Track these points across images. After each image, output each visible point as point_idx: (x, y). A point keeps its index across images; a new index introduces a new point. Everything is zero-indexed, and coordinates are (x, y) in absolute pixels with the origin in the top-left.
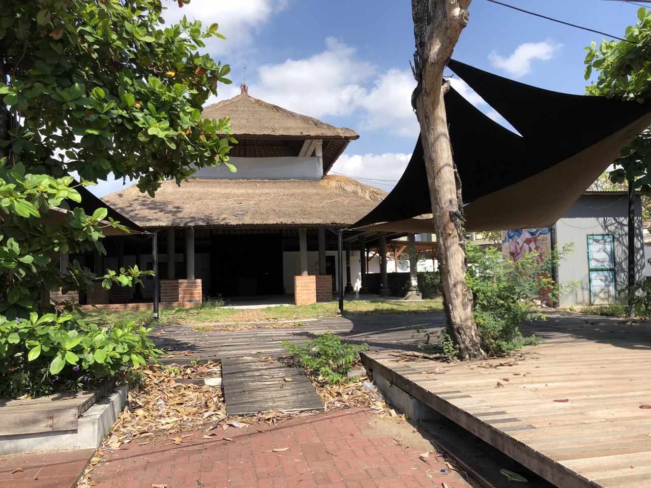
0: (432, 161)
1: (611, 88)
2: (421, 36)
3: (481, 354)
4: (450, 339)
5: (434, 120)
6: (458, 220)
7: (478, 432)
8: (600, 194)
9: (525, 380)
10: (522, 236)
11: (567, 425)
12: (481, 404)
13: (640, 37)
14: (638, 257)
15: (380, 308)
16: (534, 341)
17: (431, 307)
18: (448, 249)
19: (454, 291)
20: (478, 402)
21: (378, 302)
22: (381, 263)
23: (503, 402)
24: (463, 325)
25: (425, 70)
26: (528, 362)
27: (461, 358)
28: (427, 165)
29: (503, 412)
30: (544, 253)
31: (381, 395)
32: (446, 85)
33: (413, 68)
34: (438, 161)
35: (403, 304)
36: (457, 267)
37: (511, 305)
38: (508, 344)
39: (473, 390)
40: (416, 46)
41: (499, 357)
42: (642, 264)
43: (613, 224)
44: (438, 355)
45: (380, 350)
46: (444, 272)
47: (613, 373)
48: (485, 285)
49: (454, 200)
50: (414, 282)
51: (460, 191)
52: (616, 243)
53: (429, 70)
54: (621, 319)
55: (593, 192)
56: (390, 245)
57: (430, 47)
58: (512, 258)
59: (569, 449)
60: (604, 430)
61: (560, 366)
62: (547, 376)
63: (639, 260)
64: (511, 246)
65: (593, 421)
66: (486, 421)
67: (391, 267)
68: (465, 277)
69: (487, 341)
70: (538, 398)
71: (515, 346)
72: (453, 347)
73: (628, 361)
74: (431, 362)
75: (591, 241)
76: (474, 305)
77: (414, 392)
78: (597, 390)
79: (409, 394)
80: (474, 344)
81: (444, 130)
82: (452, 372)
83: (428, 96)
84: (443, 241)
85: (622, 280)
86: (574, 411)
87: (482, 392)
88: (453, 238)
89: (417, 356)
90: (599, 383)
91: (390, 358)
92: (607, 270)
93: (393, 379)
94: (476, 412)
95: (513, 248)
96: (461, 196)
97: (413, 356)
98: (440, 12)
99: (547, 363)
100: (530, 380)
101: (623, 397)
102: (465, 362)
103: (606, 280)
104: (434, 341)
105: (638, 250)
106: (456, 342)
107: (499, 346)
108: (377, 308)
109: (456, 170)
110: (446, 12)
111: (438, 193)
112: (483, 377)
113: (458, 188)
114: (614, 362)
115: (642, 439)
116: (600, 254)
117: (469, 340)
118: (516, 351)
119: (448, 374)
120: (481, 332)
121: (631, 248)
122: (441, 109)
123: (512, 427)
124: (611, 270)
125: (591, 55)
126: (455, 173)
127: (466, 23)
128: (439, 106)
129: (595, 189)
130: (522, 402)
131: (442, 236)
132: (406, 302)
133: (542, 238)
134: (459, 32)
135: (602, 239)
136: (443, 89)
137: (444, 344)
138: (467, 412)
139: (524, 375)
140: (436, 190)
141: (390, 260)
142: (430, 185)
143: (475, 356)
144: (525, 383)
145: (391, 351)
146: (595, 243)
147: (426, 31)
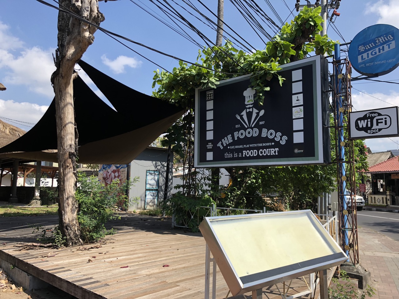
0: (61, 119)
1: (164, 95)
2: (62, 41)
3: (80, 242)
4: (60, 233)
5: (65, 94)
6: (74, 158)
7: (74, 292)
8: (155, 149)
9: (105, 256)
10: (111, 168)
11: (127, 281)
12: (77, 274)
13: (179, 74)
14: (170, 184)
15: (8, 212)
16: (112, 232)
17: (48, 211)
18: (66, 176)
19: (66, 202)
20: (76, 273)
21: (7, 207)
22: (12, 179)
23: (92, 271)
24: (70, 224)
25: (63, 62)
26: (108, 245)
27: (66, 245)
28: (57, 121)
29: (91, 277)
30: (122, 179)
31: (5, 275)
32: (75, 74)
33: (54, 59)
34: (65, 120)
35: (27, 209)
36: (70, 187)
37: (101, 210)
38: (97, 234)
39: (73, 266)
40: (58, 45)
41: (91, 243)
42: (171, 187)
43: (160, 165)
44: (51, 244)
45: (7, 243)
46: (61, 190)
47: (152, 248)
48: (87, 198)
49: (73, 145)
50: (37, 194)
51: (77, 140)
52: (160, 176)
53: (65, 63)
54: (159, 217)
55: (151, 147)
56: (22, 167)
57: (68, 49)
58: (104, 181)
59: (126, 295)
60: (145, 281)
61: (125, 246)
62: (118, 253)
63: (170, 185)
64: (104, 174)
65: (140, 277)
66: (80, 285)
67: (20, 182)
68: (75, 194)
69: (84, 233)
70: (112, 267)
71: (101, 235)
72: (62, 238)
73: (160, 241)
74: (45, 249)
75: (148, 174)
76: (79, 211)
77: (31, 271)
78: (144, 259)
79: (26, 272)
80: (76, 236)
81: (71, 101)
82: (60, 255)
83: (63, 78)
84: (63, 170)
85: (161, 196)
86: (130, 273)
87: (79, 266)
88: (70, 168)
89: (36, 246)
90: (145, 255)
91: (14, 249)
92: (155, 190)
93: (15, 263)
94: (74, 280)
95: (105, 175)
96: (77, 143)
97: (32, 246)
98: (76, 31)
99: (118, 245)
100: (108, 256)
101: (155, 262)
102: (69, 248)
103: (154, 195)
104: (49, 234)
105: (170, 180)
106: (64, 235)
107: (92, 236)
108: (6, 212)
109: (76, 127)
110: (80, 32)
111: (63, 140)
112: (80, 256)
113: (76, 138)
114: (153, 242)
115: (163, 284)
116: (152, 181)
117: (73, 233)
118: (101, 238)
119: (57, 257)
120: (81, 228)
121: (167, 178)
122: (70, 88)
123: (96, 286)
124: (156, 190)
125: (156, 76)
126: (75, 128)
127: (92, 42)
128: (70, 86)
129: (153, 146)
130: (102, 270)
131: (63, 167)
132: (29, 207)
133: (122, 170)
134: (87, 46)
135: (154, 173)
136: (73, 76)
137: (56, 237)
138: (68, 280)
139: (105, 254)
140: (61, 137)
141: (20, 177)
142: (58, 133)
143: (76, 243)
144: (105, 258)
145: (15, 244)
146: (150, 175)
147: (66, 39)
